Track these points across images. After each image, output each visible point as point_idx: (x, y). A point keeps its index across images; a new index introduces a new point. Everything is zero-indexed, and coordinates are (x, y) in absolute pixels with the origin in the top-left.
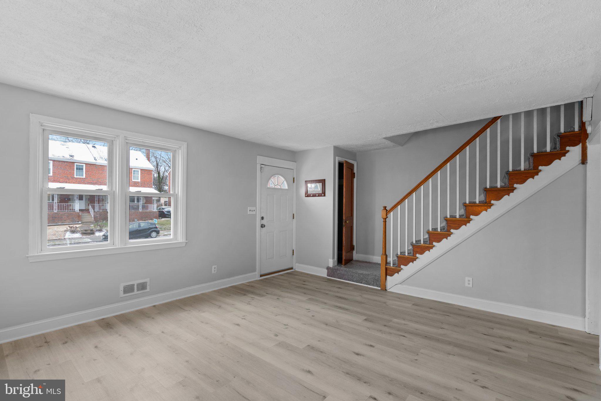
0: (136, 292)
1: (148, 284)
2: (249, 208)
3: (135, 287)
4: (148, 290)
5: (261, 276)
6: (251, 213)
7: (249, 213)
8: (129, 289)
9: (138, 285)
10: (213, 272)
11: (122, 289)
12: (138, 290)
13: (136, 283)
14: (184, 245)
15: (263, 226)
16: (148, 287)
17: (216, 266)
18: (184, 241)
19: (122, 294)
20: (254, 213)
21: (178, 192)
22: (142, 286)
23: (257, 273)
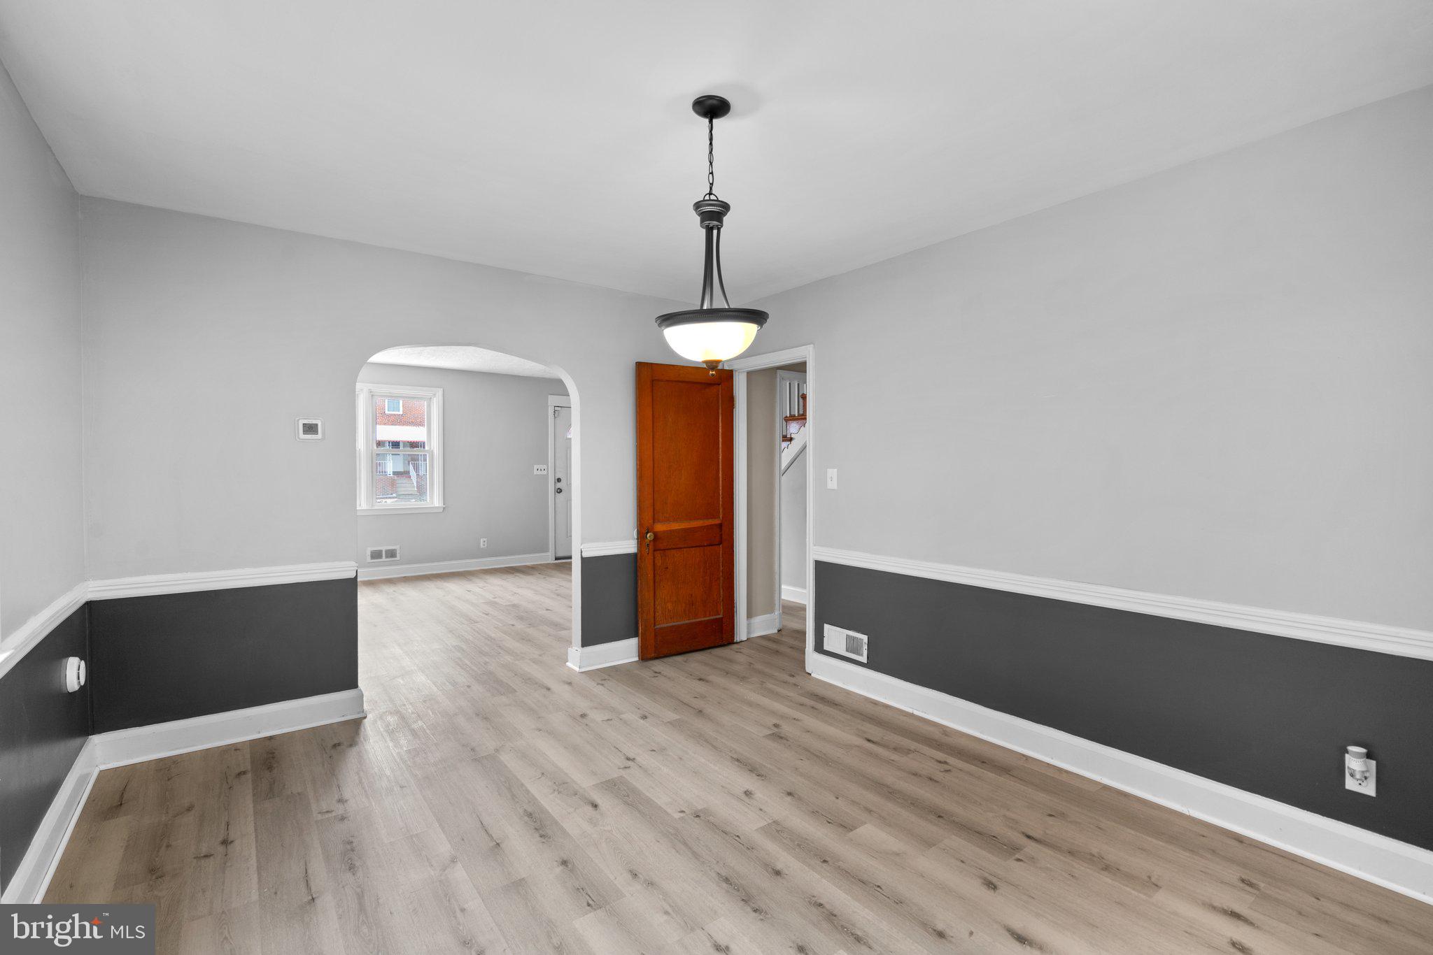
0: (384, 559)
1: (398, 552)
2: (536, 467)
3: (384, 553)
4: (398, 558)
5: (556, 559)
6: (539, 473)
7: (536, 472)
8: (376, 555)
9: (386, 551)
10: (482, 546)
11: (369, 553)
12: (387, 557)
13: (384, 548)
14: (441, 510)
15: (559, 491)
16: (398, 555)
17: (485, 539)
18: (441, 505)
19: (369, 559)
20: (545, 472)
21: (434, 448)
22: (391, 554)
23: (549, 554)
